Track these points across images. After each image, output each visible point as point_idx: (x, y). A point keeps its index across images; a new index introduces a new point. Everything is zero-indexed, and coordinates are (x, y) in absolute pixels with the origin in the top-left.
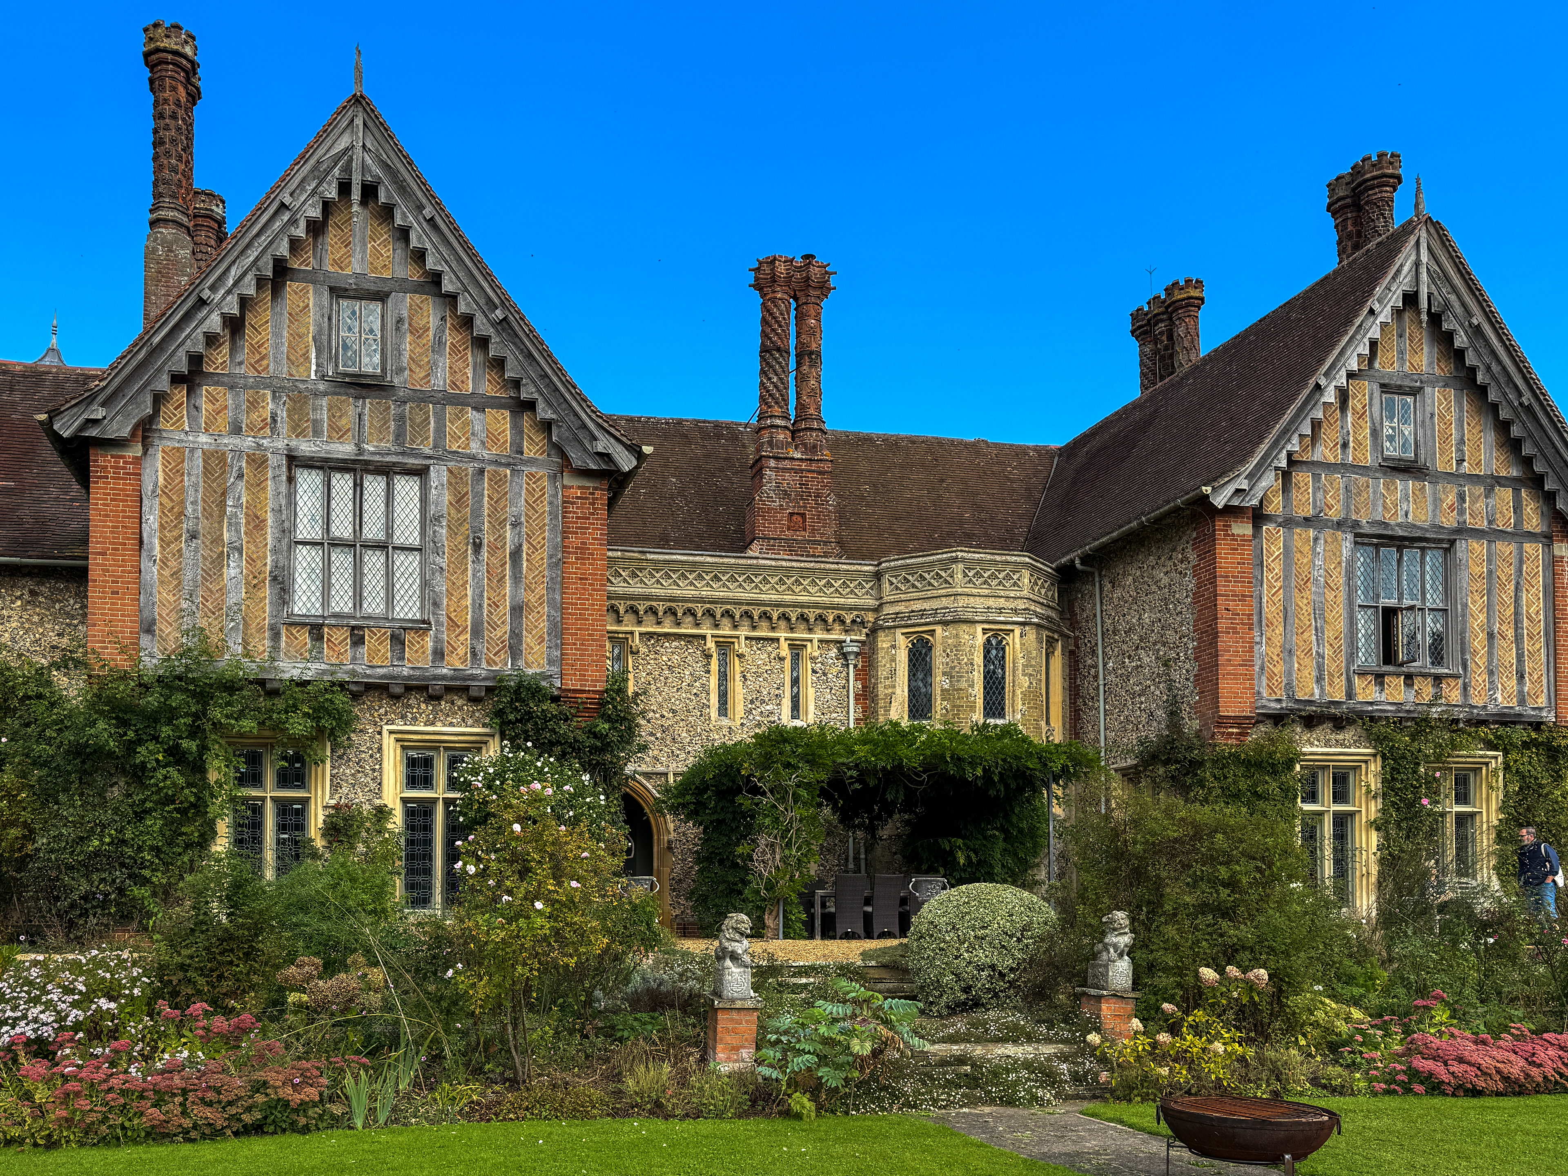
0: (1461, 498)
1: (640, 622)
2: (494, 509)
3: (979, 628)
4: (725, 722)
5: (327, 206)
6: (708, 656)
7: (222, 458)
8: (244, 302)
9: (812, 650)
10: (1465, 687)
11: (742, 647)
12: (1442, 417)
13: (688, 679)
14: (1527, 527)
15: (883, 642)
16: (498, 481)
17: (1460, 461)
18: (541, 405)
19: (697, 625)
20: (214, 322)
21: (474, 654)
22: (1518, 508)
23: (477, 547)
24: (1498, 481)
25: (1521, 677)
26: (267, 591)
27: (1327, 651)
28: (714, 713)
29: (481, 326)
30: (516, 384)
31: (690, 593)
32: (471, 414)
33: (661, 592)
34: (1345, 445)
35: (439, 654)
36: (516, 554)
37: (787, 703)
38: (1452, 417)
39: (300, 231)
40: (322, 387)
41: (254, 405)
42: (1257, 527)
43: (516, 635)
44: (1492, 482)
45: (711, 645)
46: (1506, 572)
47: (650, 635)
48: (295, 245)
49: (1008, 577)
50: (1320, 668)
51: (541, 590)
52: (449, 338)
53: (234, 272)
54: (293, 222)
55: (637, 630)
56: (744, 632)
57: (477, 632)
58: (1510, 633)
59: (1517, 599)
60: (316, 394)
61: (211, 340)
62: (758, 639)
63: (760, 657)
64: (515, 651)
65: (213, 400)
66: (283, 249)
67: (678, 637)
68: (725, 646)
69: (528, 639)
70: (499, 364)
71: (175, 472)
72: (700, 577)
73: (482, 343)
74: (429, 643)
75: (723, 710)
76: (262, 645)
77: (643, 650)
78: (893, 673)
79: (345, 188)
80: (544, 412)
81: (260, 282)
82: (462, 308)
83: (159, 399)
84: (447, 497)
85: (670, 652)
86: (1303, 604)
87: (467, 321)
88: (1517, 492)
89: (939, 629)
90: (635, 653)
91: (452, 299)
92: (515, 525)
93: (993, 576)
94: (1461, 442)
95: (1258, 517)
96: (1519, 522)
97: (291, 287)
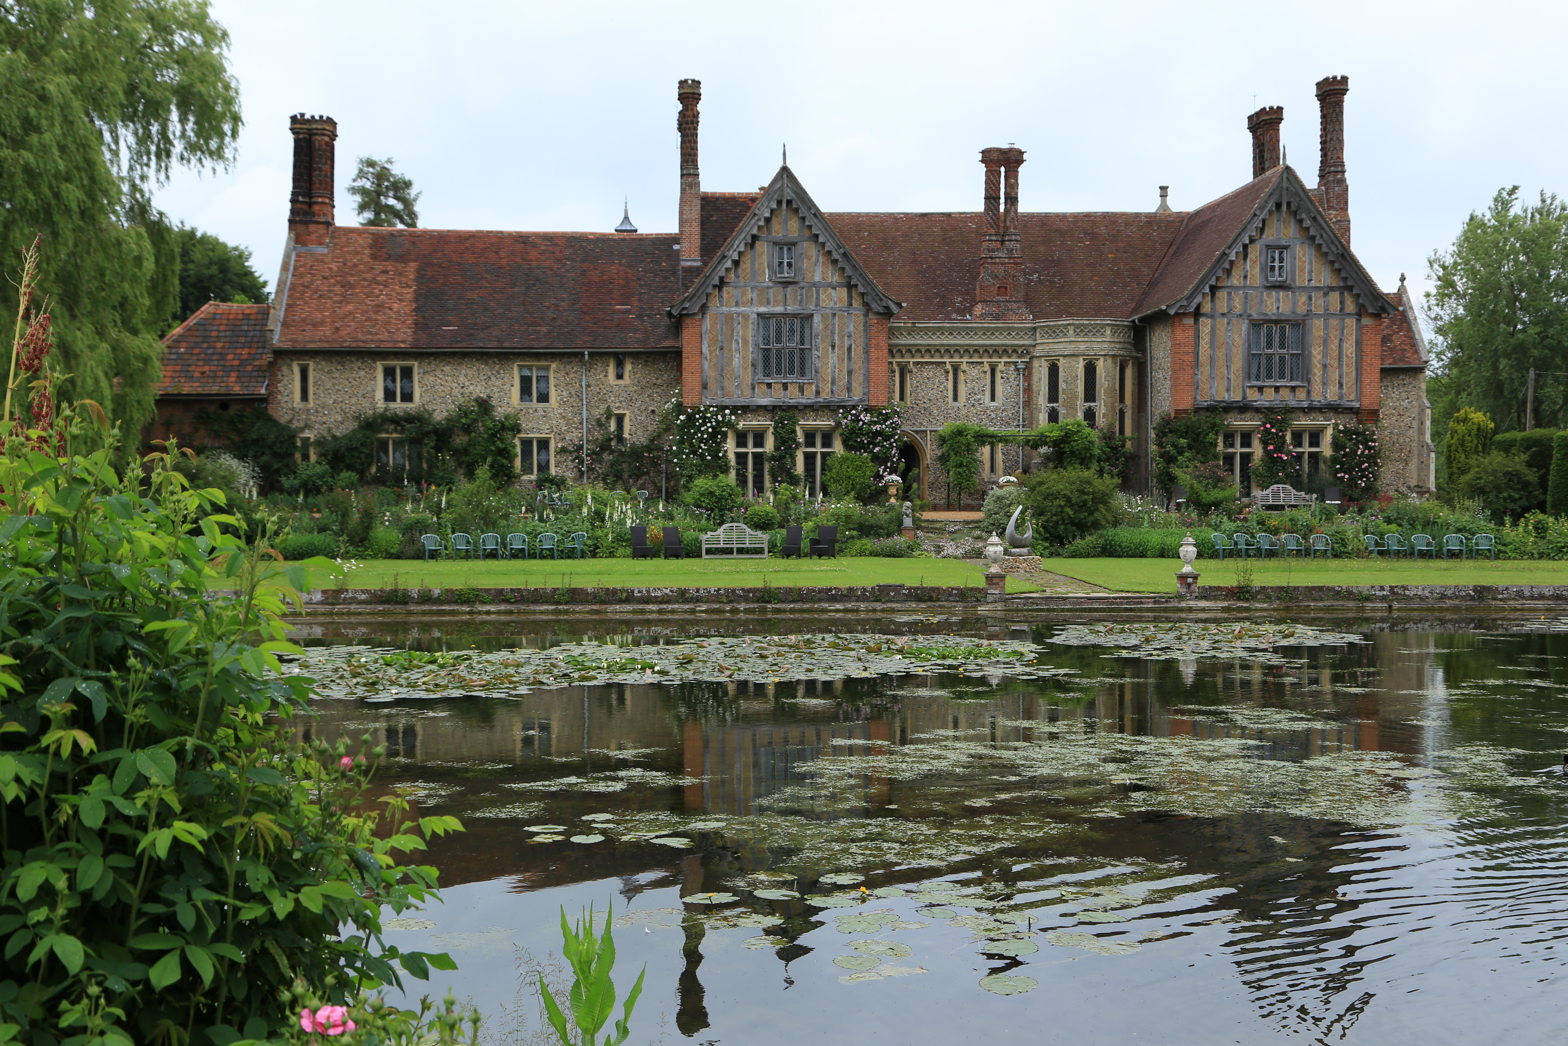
0: (1310, 298)
1: (913, 357)
2: (840, 331)
3: (1081, 359)
4: (956, 404)
5: (772, 211)
6: (947, 372)
7: (732, 318)
8: (740, 253)
9: (1001, 367)
10: (1309, 392)
11: (964, 367)
12: (1300, 259)
13: (937, 384)
14: (1347, 311)
15: (1036, 363)
16: (841, 318)
17: (1310, 280)
18: (860, 286)
19: (942, 357)
20: (729, 264)
21: (832, 392)
22: (1342, 302)
23: (833, 347)
24: (1331, 289)
25: (1341, 385)
26: (750, 369)
27: (1232, 377)
28: (950, 399)
29: (836, 256)
30: (850, 277)
31: (938, 342)
32: (830, 290)
33: (923, 342)
34: (1245, 277)
35: (818, 393)
36: (849, 349)
37: (988, 394)
38: (1306, 259)
39: (762, 223)
40: (771, 284)
41: (744, 294)
42: (1196, 321)
43: (849, 382)
44: (1328, 290)
45: (949, 367)
46: (1334, 335)
47: (918, 363)
48: (760, 228)
49: (1098, 331)
50: (1229, 384)
51: (860, 364)
52: (821, 259)
53: (737, 243)
54: (759, 219)
55: (912, 360)
56: (965, 360)
57: (833, 382)
58: (1336, 364)
59: (1340, 346)
60: (768, 288)
61: (728, 270)
62: (973, 363)
63: (974, 372)
64: (849, 390)
65: (728, 293)
66: (755, 231)
67: (932, 363)
68: (956, 368)
69: (854, 385)
70: (843, 270)
71: (714, 324)
72: (943, 334)
73: (835, 262)
74: (814, 388)
75: (955, 399)
76: (748, 391)
77: (915, 370)
78: (1040, 379)
79: (779, 203)
80: (861, 289)
81: (746, 244)
82: (827, 248)
83: (708, 295)
84: (821, 327)
85: (929, 372)
86: (1220, 354)
87: (829, 253)
88: (1342, 294)
89: (1061, 359)
90: (911, 372)
91: (823, 244)
92: (849, 336)
93: (1090, 331)
94: (1311, 271)
95: (1197, 314)
96: (1342, 310)
97: (757, 243)
